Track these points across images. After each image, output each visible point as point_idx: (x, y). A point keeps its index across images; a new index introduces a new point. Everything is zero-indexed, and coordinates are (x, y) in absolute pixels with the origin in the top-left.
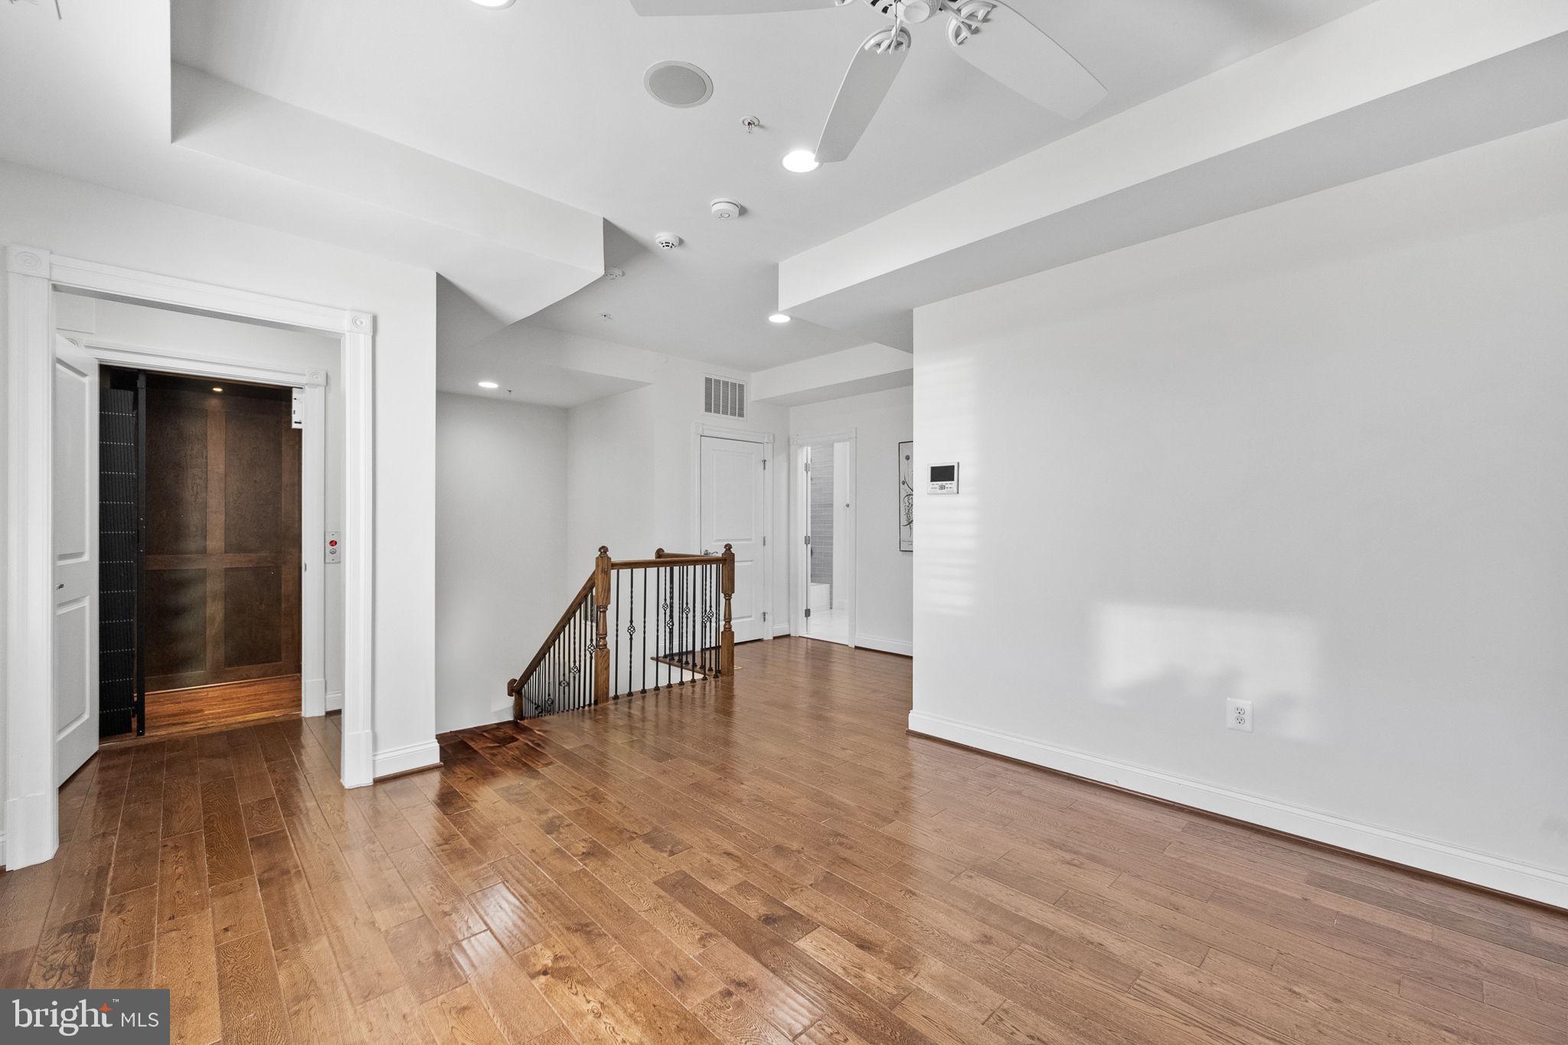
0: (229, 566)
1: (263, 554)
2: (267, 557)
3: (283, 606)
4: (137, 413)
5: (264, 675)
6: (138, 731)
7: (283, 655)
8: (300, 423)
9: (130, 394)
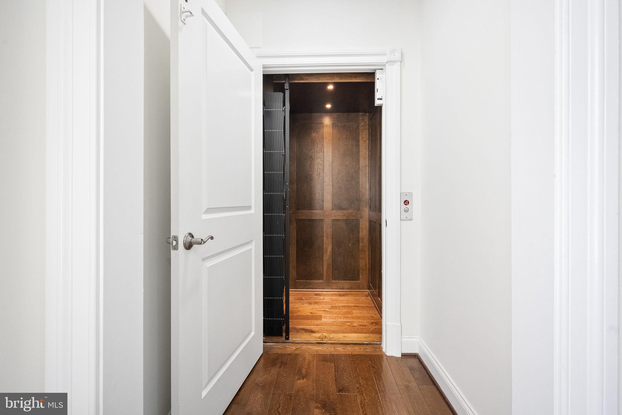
0: (334, 218)
1: (350, 211)
2: (352, 213)
3: (360, 245)
4: (285, 109)
5: (351, 288)
6: (286, 336)
7: (361, 276)
8: (381, 99)
9: (281, 94)
